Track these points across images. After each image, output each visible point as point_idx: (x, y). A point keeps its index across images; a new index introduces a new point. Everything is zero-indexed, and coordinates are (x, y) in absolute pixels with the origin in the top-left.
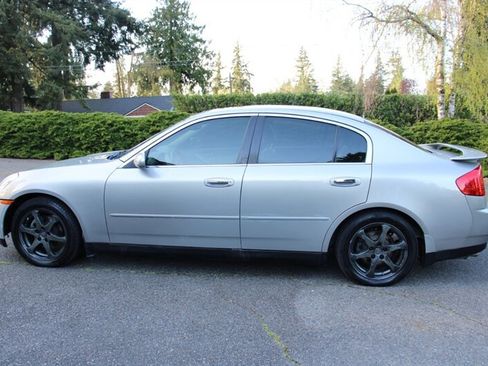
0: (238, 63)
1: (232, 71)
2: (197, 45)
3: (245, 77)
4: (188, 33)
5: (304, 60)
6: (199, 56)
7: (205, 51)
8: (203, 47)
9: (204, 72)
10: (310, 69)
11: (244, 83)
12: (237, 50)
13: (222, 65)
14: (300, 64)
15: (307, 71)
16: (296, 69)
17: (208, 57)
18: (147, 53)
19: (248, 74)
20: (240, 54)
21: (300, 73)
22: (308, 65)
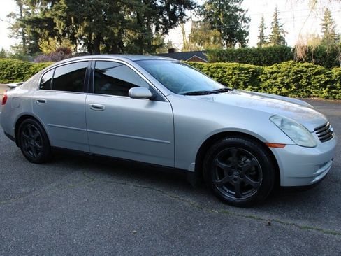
0: (276, 25)
1: (272, 30)
2: (238, 13)
3: (281, 34)
4: (231, 5)
5: (328, 20)
6: (239, 21)
7: (243, 18)
8: (242, 14)
9: (244, 32)
10: (333, 26)
11: (280, 39)
12: (276, 15)
13: (265, 26)
14: (324, 22)
15: (330, 27)
16: (321, 27)
17: (245, 21)
18: (204, 21)
19: (283, 32)
20: (278, 17)
21: (324, 30)
22: (332, 22)
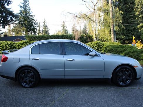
0: (45, 26)
1: (43, 28)
2: (33, 21)
3: (47, 30)
4: (30, 17)
5: (64, 25)
6: (33, 24)
7: (35, 23)
9: (35, 28)
11: (47, 32)
12: (45, 22)
14: (62, 26)
15: (65, 28)
16: (62, 27)
17: (36, 24)
18: (18, 23)
19: (48, 29)
20: (45, 23)
21: (63, 29)
22: (65, 26)
